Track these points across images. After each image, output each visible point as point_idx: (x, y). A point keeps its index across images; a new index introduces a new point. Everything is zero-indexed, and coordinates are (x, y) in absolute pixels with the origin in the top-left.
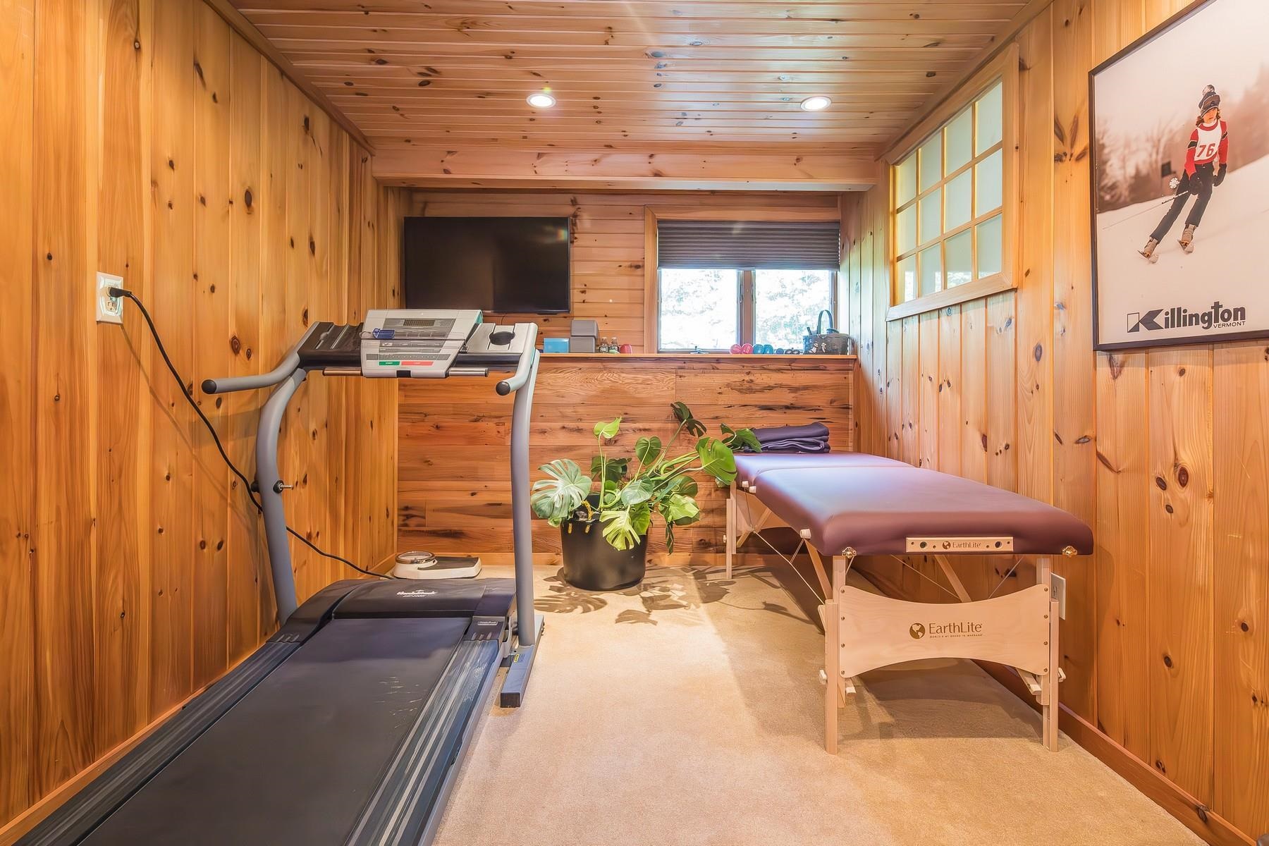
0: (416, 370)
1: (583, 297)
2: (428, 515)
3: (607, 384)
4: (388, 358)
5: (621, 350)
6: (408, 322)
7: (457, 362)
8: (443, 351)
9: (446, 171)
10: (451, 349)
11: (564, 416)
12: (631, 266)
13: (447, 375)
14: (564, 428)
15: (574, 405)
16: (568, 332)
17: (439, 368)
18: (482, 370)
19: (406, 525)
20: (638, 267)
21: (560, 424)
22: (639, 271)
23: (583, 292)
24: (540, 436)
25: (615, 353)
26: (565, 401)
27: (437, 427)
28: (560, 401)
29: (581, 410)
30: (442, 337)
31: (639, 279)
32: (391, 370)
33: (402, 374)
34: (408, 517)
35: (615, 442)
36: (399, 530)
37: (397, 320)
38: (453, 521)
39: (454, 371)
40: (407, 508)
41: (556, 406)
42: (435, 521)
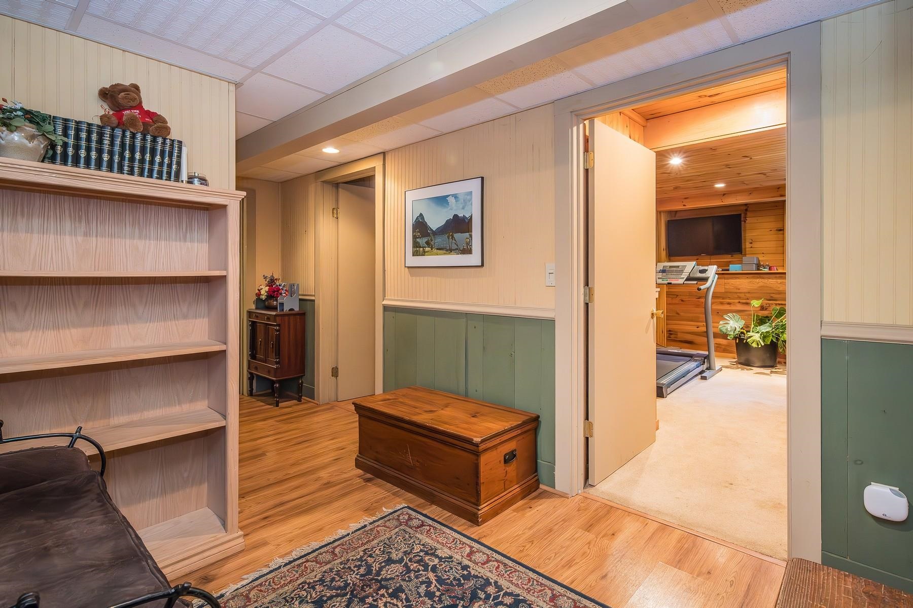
0: (673, 282)
1: (751, 245)
2: (679, 334)
3: (761, 284)
4: (665, 278)
5: (770, 269)
6: (670, 267)
7: (687, 280)
8: (682, 276)
9: (684, 205)
10: (685, 276)
11: (739, 298)
12: (777, 230)
13: (683, 283)
14: (739, 302)
15: (744, 293)
16: (741, 262)
17: (681, 281)
18: (695, 282)
19: (670, 337)
20: (780, 230)
21: (737, 301)
22: (781, 232)
23: (751, 243)
24: (729, 306)
25: (766, 270)
26: (740, 291)
27: (682, 301)
28: (738, 291)
29: (748, 295)
30: (682, 271)
31: (781, 236)
32: (666, 282)
33: (668, 283)
34: (671, 334)
35: (766, 309)
36: (667, 339)
37: (667, 266)
38: (689, 337)
39: (685, 282)
40: (670, 331)
41: (736, 293)
42: (681, 336)
